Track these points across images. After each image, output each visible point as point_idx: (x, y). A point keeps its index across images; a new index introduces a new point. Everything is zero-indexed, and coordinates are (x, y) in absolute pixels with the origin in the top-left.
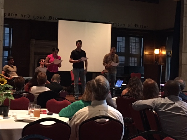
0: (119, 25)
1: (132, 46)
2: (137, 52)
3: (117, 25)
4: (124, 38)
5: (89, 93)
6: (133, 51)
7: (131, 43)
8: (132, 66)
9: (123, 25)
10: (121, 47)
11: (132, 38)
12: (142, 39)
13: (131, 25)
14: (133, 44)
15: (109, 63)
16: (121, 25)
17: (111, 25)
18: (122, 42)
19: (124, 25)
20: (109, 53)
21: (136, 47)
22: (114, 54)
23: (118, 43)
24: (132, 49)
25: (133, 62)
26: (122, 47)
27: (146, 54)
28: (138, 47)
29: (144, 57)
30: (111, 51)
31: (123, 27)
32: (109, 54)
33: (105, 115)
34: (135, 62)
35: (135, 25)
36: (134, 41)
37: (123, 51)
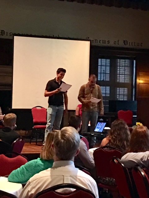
0: (101, 42)
1: (120, 71)
2: (127, 81)
3: (98, 42)
4: (108, 61)
5: (51, 149)
6: (122, 79)
7: (118, 67)
8: (120, 99)
9: (107, 43)
10: (104, 73)
11: (120, 60)
12: (135, 61)
13: (118, 41)
14: (121, 68)
15: (87, 97)
16: (104, 42)
17: (89, 42)
18: (106, 66)
19: (109, 42)
20: (87, 83)
21: (126, 73)
22: (94, 85)
23: (99, 67)
24: (121, 76)
25: (122, 94)
26: (106, 73)
27: (139, 83)
28: (128, 73)
29: (137, 87)
30: (89, 80)
31: (106, 45)
32: (87, 85)
33: (70, 183)
34: (124, 95)
35: (124, 41)
36: (123, 64)
37: (108, 79)
